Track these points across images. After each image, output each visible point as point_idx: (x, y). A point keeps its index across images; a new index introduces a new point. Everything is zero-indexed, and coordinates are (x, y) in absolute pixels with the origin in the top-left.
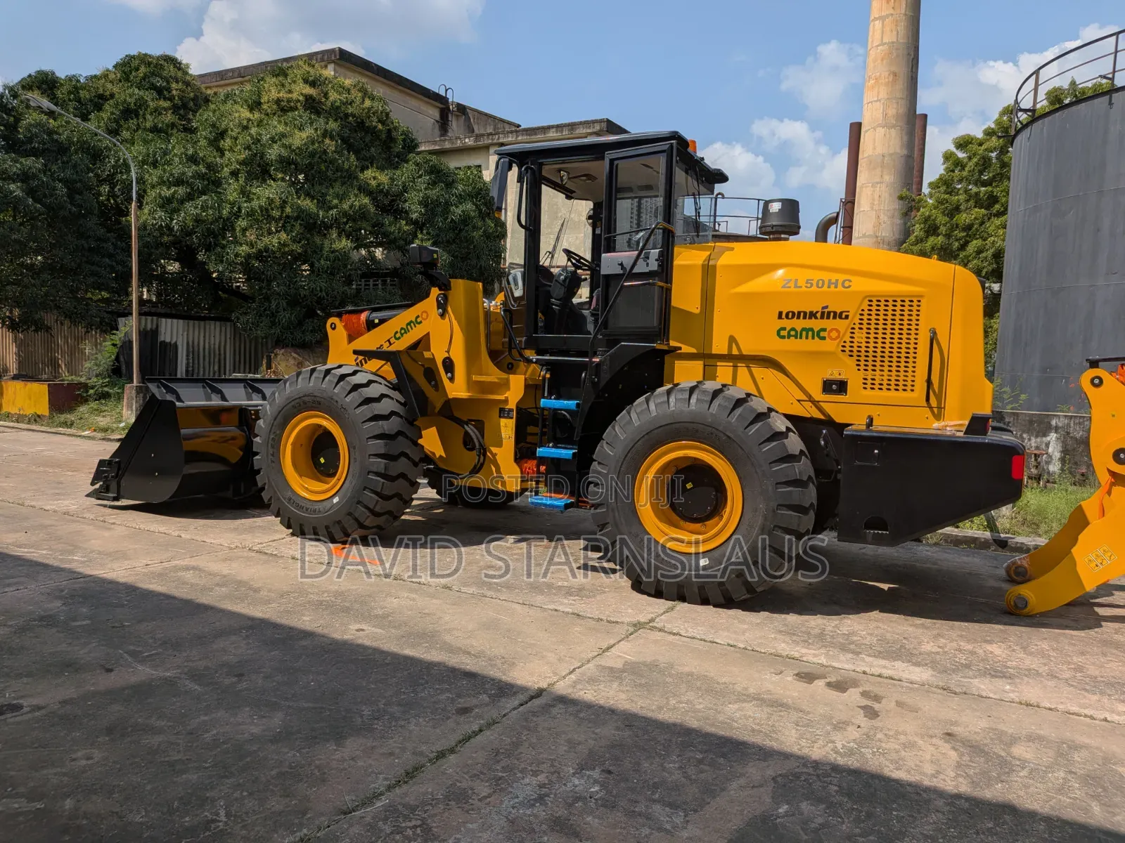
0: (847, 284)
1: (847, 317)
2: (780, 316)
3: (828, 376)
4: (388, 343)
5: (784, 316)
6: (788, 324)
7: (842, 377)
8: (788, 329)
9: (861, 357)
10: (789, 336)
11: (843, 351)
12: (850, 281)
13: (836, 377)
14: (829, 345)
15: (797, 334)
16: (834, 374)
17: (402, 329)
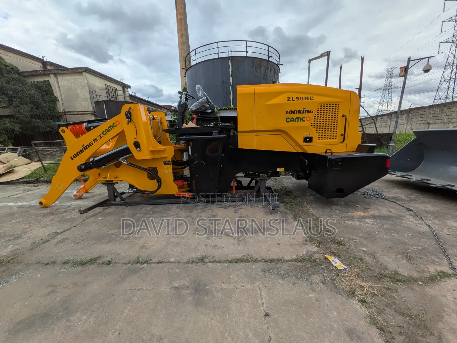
5: (288, 113)
8: (290, 118)
10: (291, 121)
11: (312, 126)
12: (313, 97)
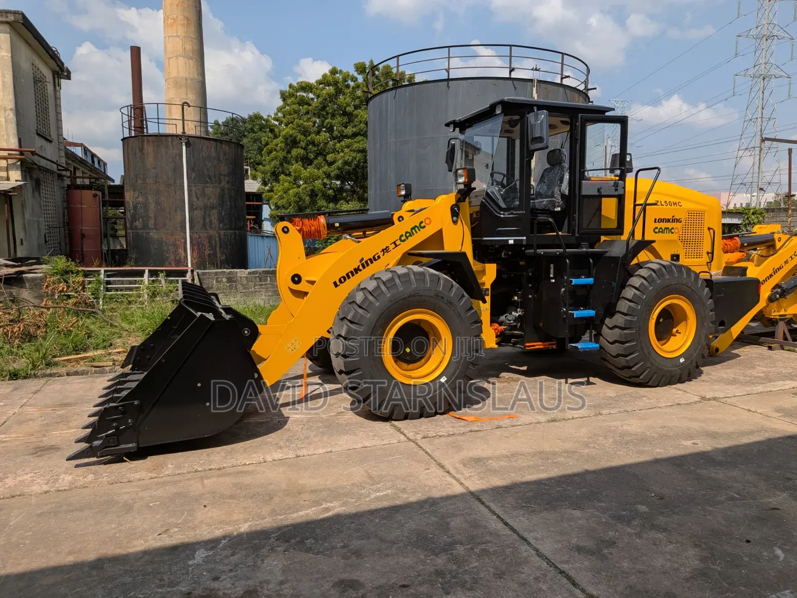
0: (680, 204)
1: (681, 222)
2: (655, 222)
3: (673, 253)
4: (393, 245)
6: (659, 225)
7: (678, 253)
9: (685, 242)
13: (676, 253)
14: (674, 237)
15: (662, 231)
16: (674, 251)
17: (407, 232)
